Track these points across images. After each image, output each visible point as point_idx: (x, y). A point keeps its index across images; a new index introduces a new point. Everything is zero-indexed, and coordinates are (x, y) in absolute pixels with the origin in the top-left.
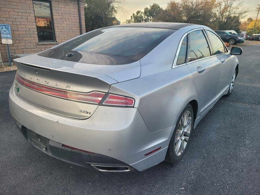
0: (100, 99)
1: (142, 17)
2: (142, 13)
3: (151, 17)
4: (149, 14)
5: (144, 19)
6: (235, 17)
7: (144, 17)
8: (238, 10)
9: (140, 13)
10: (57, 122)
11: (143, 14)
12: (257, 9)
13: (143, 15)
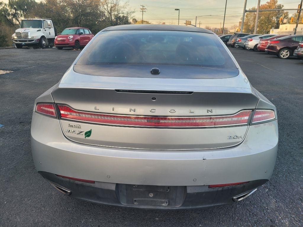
0: (246, 118)
1: (8, 10)
2: (5, 5)
3: (22, 11)
4: (17, 6)
5: (11, 13)
6: (124, 16)
7: (9, 10)
8: (125, 9)
9: (3, 5)
10: (204, 159)
11: (7, 6)
12: (141, 10)
13: (8, 8)
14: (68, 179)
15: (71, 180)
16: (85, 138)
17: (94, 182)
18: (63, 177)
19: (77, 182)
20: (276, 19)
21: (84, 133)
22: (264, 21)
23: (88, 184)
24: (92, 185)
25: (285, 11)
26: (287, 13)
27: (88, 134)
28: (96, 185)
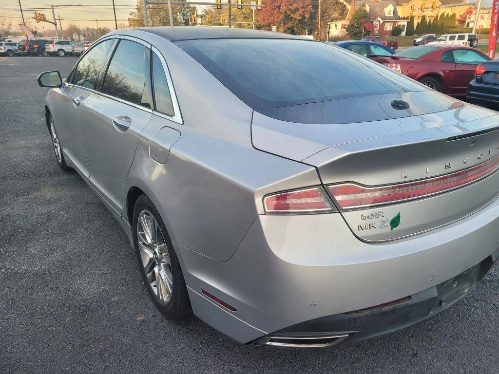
14: (369, 312)
15: (375, 310)
16: (392, 230)
17: (410, 297)
18: (357, 311)
19: (384, 309)
20: (182, 18)
21: (388, 224)
22: (166, 20)
23: (402, 304)
24: (409, 302)
25: (192, 6)
26: (195, 8)
27: (395, 222)
28: (414, 300)
